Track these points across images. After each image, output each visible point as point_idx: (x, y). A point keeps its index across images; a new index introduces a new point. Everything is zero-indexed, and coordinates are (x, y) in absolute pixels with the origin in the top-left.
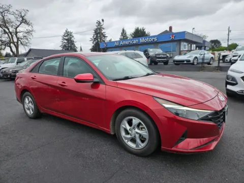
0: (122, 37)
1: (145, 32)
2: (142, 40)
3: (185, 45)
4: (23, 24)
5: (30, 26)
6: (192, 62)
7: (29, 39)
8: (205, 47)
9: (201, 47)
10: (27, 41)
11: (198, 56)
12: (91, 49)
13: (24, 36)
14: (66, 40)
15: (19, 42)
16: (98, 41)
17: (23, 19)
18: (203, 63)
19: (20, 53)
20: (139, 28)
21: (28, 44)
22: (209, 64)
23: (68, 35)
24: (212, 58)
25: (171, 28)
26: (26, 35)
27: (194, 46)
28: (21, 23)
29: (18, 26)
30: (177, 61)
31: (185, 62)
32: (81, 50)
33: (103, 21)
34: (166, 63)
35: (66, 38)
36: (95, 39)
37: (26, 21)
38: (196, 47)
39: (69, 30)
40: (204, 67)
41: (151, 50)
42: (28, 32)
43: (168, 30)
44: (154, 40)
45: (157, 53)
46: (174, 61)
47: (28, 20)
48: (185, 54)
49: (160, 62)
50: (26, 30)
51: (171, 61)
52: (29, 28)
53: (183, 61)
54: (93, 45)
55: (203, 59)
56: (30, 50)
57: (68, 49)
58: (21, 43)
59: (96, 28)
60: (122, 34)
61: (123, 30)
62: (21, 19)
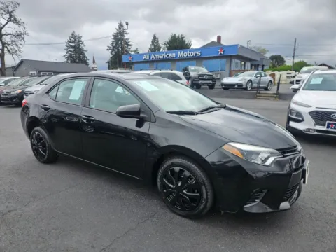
0: (153, 47)
1: (184, 42)
2: (181, 54)
3: (237, 63)
4: (10, 22)
5: (21, 27)
6: (244, 87)
7: (19, 46)
8: (263, 66)
9: (258, 65)
10: (17, 49)
11: (253, 78)
12: (108, 62)
13: (13, 41)
14: (73, 47)
15: (6, 49)
16: (119, 51)
17: (11, 16)
18: (259, 88)
19: (6, 67)
20: (177, 35)
21: (18, 53)
22: (266, 89)
23: (75, 40)
24: (271, 81)
25: (219, 38)
26: (15, 39)
27: (248, 65)
28: (8, 22)
29: (4, 26)
30: (225, 85)
31: (236, 87)
32: (94, 62)
33: (127, 24)
34: (212, 87)
35: (72, 44)
36: (114, 47)
37: (15, 19)
38: (252, 66)
39: (77, 34)
40: (259, 93)
41: (193, 68)
42: (18, 36)
43: (216, 40)
44: (196, 54)
45: (200, 73)
46: (222, 85)
47: (18, 18)
48: (236, 76)
49: (204, 84)
50: (15, 32)
51: (218, 84)
52: (20, 29)
53: (234, 85)
54: (111, 56)
55: (259, 83)
56: (22, 62)
57: (74, 62)
58: (9, 51)
59: (116, 31)
60: (152, 42)
61: (155, 37)
62: (8, 16)
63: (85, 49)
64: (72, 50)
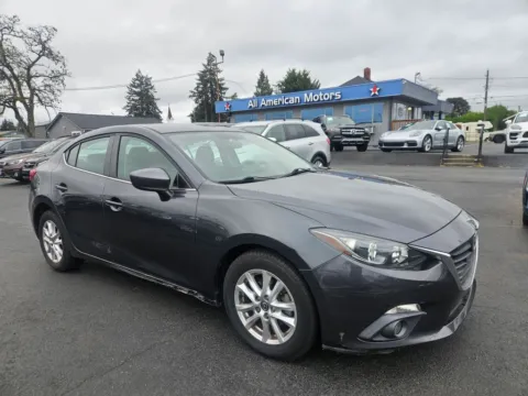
0: (260, 90)
1: (309, 80)
2: (308, 97)
3: (400, 109)
4: (44, 58)
5: (60, 64)
6: (419, 146)
7: (56, 92)
8: (440, 113)
9: (433, 113)
10: (53, 97)
11: (432, 132)
12: (192, 115)
13: (46, 86)
14: (136, 93)
15: (36, 98)
16: (207, 98)
17: (44, 48)
18: (445, 148)
19: (36, 124)
20: (297, 71)
21: (55, 103)
22: (455, 149)
23: (142, 83)
24: (462, 136)
25: (367, 72)
26: (51, 82)
27: (418, 112)
28: (40, 57)
29: (34, 63)
30: (387, 144)
31: (405, 146)
32: (170, 116)
33: (222, 54)
34: (362, 147)
35: (137, 90)
36: (200, 92)
37: (51, 53)
38: (424, 112)
39: (144, 74)
40: (447, 157)
41: (330, 119)
42: (56, 77)
43: (362, 75)
44: (333, 97)
45: (343, 126)
46: (381, 143)
47: (55, 51)
48: (404, 128)
49: (349, 144)
50: (49, 72)
51: (373, 143)
52: (58, 67)
53: (402, 144)
54: (196, 105)
55: (446, 139)
56: (60, 116)
57: (139, 115)
58: (40, 100)
59: (203, 69)
60: (259, 83)
61: (262, 75)
62: (39, 48)
63: (156, 96)
64: (137, 98)
